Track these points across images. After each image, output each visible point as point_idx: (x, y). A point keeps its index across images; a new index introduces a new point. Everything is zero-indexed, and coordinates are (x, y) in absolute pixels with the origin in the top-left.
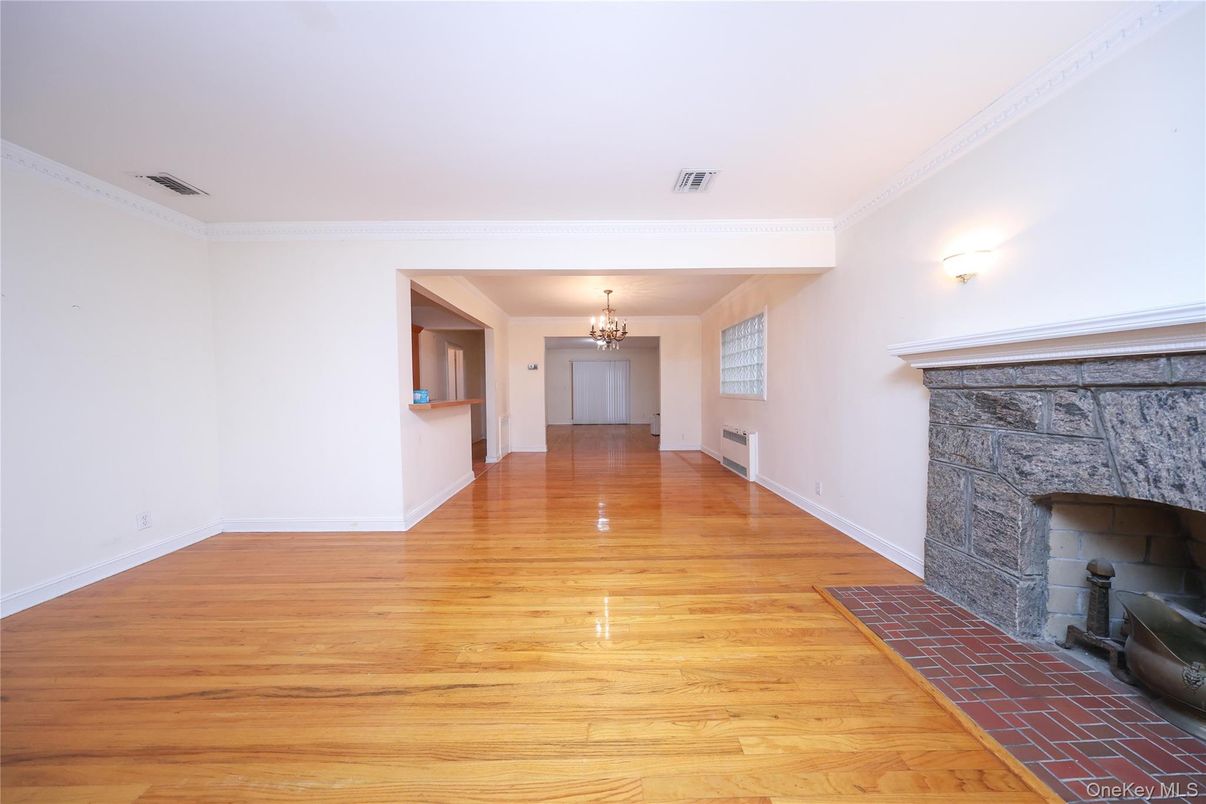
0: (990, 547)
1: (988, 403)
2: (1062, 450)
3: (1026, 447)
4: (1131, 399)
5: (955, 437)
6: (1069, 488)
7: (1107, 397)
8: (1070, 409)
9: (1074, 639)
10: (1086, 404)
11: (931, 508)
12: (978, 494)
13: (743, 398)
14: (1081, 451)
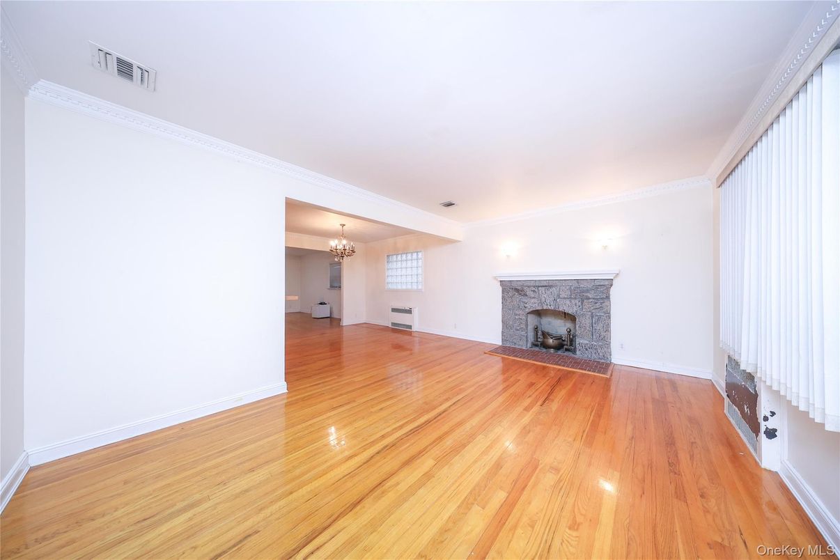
0: (518, 328)
1: (517, 290)
2: (533, 301)
3: (526, 301)
4: (543, 288)
5: (509, 300)
6: (534, 309)
7: (540, 288)
8: (534, 291)
9: (535, 345)
10: (536, 290)
11: (502, 321)
12: (516, 315)
13: (407, 291)
14: (536, 300)
